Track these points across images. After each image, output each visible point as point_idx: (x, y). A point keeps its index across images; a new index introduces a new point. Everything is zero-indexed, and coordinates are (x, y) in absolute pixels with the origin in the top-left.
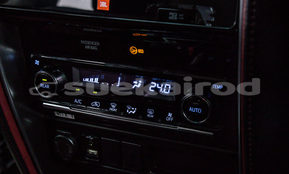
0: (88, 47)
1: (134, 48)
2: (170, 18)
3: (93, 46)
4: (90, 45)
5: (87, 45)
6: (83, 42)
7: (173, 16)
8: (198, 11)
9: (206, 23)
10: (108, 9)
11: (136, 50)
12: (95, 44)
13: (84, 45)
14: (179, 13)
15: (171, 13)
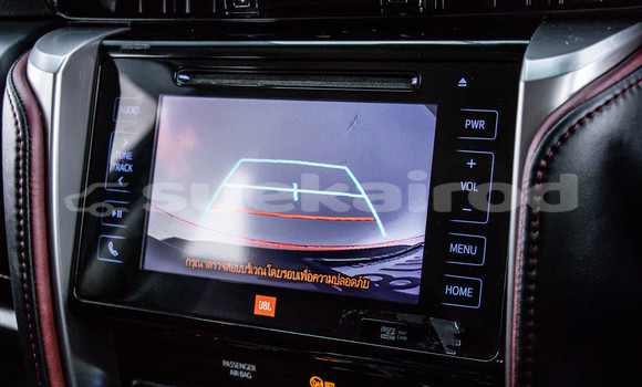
0: (236, 373)
1: (317, 380)
2: (383, 336)
3: (244, 371)
4: (239, 370)
5: (234, 369)
6: (226, 363)
7: (388, 334)
8: (432, 328)
9: (446, 348)
10: (273, 315)
11: (322, 384)
12: (248, 368)
13: (228, 369)
14: (398, 328)
15: (384, 329)
